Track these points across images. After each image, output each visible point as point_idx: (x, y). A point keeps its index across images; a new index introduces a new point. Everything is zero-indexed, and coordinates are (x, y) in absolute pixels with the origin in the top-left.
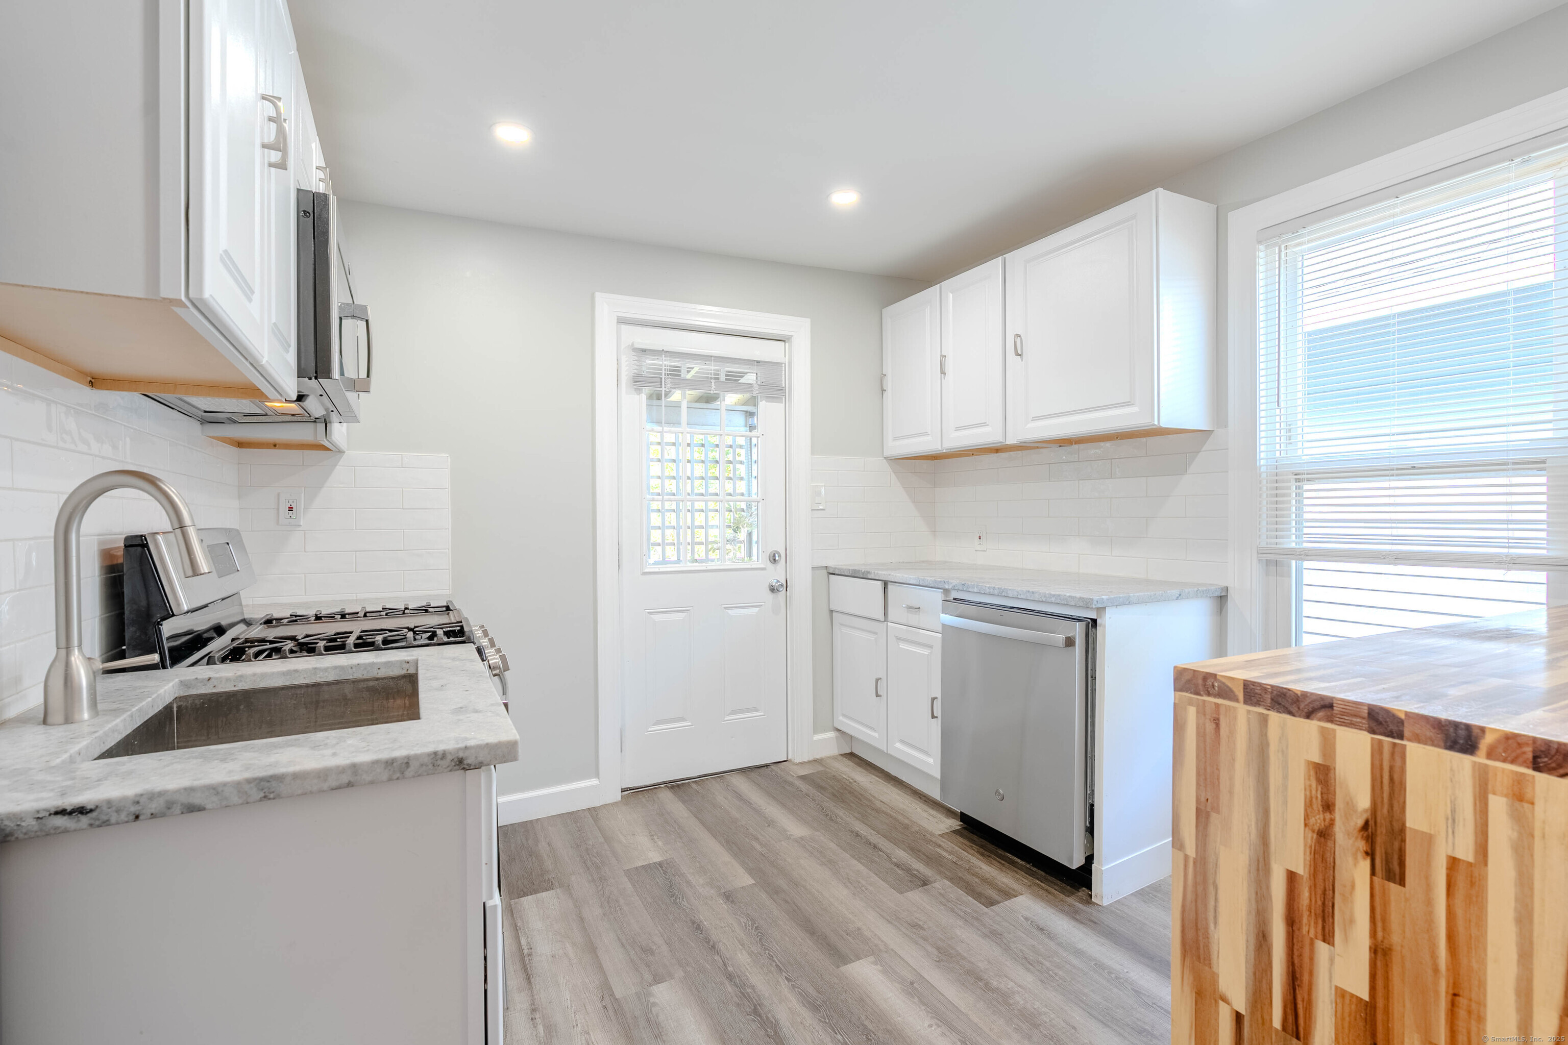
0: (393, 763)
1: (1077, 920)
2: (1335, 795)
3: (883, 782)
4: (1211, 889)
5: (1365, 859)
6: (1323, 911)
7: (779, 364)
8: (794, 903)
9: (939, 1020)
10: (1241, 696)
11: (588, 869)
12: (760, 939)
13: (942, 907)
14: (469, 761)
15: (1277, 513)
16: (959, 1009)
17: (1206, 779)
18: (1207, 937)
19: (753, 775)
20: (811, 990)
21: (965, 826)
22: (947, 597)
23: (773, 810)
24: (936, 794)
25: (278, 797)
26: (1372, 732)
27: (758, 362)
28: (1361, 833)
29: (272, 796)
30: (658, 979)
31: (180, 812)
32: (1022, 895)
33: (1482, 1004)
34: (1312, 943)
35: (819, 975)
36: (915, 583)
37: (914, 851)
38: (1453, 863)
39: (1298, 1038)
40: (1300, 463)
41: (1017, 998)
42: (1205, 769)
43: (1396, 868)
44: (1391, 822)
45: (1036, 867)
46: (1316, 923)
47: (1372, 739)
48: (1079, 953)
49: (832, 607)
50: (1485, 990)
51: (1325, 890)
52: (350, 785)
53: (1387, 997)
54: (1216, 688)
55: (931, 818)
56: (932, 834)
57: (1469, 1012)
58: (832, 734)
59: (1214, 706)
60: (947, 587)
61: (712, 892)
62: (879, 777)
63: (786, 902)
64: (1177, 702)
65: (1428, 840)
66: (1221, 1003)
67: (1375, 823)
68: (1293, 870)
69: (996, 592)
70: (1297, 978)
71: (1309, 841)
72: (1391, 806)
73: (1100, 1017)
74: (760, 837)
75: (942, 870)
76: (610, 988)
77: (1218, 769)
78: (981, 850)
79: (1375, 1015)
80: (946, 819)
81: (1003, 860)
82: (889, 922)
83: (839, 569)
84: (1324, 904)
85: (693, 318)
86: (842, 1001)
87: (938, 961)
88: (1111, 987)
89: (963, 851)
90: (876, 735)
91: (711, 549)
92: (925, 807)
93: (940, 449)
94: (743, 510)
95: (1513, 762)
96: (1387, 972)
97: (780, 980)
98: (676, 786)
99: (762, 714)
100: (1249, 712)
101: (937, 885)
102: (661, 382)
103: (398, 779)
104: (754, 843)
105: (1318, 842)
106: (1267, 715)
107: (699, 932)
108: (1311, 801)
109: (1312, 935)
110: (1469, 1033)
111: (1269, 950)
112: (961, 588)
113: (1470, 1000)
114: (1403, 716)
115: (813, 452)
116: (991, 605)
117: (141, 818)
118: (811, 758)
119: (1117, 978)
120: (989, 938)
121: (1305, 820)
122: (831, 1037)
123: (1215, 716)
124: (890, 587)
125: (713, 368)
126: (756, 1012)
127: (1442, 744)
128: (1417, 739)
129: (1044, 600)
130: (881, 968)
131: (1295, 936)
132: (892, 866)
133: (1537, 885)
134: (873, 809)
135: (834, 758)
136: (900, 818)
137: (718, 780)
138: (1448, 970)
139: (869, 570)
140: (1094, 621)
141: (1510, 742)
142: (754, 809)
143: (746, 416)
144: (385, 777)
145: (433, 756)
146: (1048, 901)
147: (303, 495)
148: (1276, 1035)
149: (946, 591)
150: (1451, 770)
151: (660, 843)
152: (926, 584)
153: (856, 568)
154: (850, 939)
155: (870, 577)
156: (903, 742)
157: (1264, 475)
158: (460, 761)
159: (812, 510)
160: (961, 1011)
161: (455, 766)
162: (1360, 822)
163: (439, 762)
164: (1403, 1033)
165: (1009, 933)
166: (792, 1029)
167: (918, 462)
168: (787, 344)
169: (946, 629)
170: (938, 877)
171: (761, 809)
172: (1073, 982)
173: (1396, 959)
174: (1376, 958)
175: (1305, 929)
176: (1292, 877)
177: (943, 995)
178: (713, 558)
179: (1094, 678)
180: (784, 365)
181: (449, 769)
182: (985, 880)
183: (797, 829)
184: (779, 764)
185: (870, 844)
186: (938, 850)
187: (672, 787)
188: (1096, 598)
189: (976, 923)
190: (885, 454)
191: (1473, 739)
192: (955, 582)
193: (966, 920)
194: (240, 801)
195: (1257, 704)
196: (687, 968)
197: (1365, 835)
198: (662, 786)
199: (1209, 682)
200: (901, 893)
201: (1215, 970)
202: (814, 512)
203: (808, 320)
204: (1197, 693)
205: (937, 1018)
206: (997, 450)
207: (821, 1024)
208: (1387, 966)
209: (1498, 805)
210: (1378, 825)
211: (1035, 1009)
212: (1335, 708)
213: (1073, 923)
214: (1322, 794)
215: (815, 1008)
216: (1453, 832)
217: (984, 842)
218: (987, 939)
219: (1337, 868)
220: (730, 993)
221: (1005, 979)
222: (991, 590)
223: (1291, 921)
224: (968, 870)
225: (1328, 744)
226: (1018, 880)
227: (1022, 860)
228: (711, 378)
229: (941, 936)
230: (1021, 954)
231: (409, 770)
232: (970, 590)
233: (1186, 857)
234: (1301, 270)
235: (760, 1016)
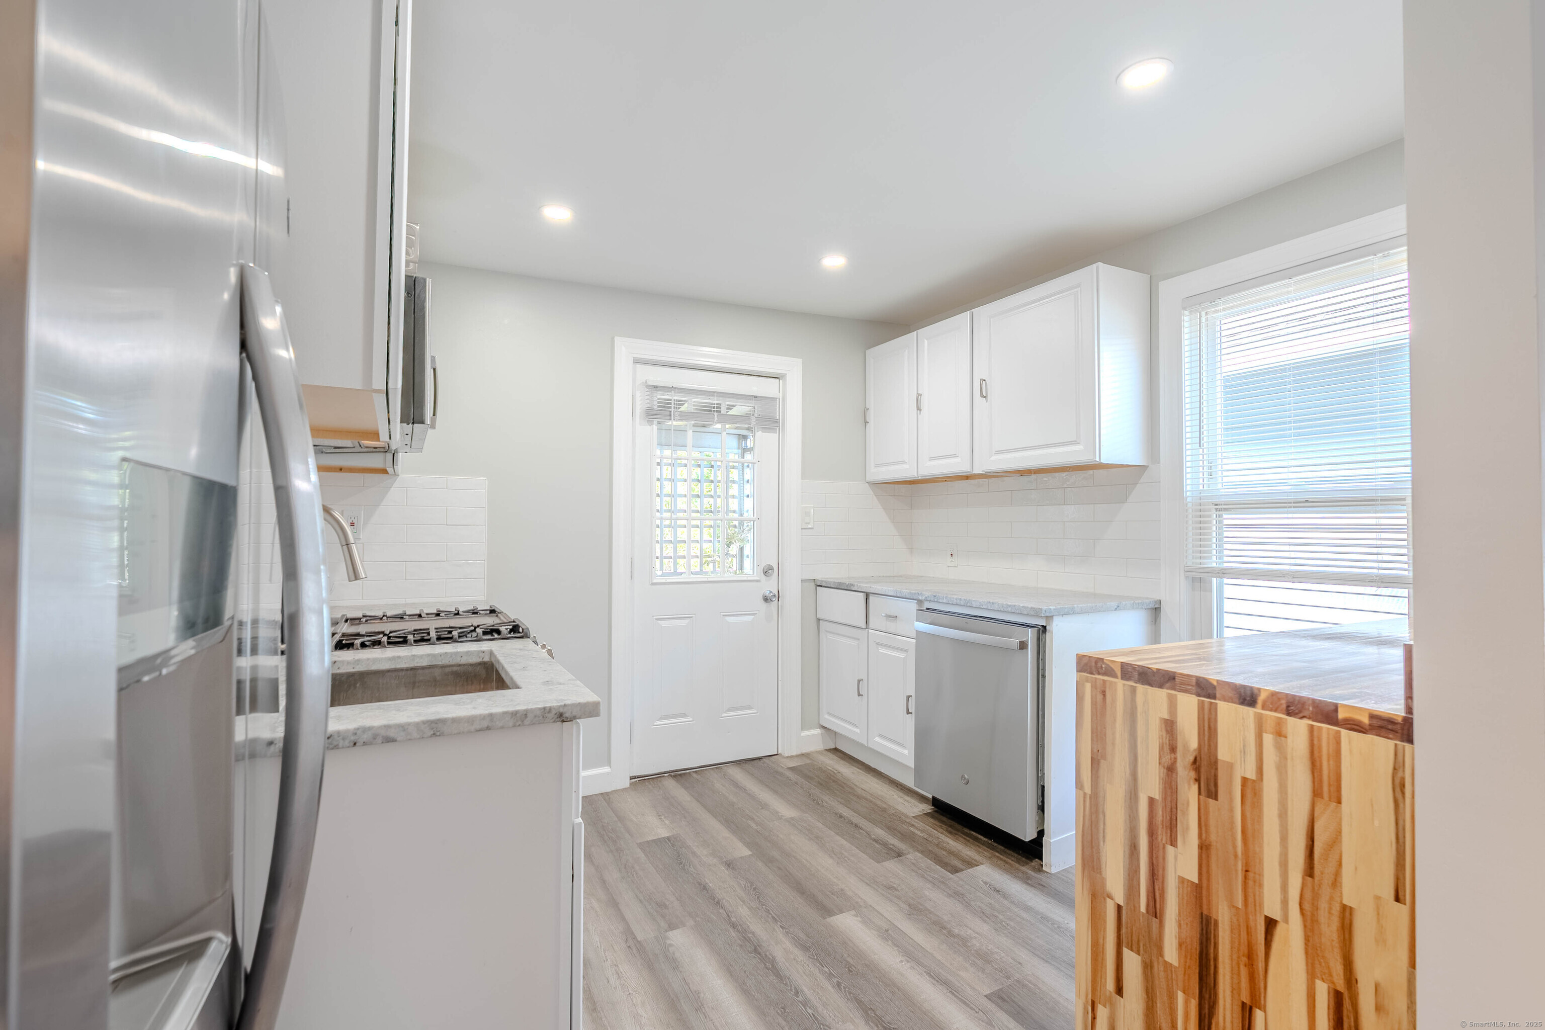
0: (516, 714)
1: (1028, 884)
2: (1176, 741)
3: (864, 773)
4: (1101, 816)
5: (1195, 784)
6: (1171, 824)
7: (773, 399)
8: (786, 869)
9: (908, 957)
10: (1119, 674)
11: (606, 842)
12: (758, 897)
13: (914, 874)
14: (567, 715)
15: (1201, 537)
16: (925, 950)
17: (1097, 736)
18: (1098, 852)
19: (748, 766)
20: (802, 936)
21: (936, 809)
22: (921, 607)
23: (765, 795)
24: (910, 782)
25: (442, 735)
26: (1199, 695)
27: (756, 397)
28: (1193, 766)
29: (438, 734)
30: (672, 927)
31: (381, 742)
32: (982, 864)
33: (1261, 875)
34: (1164, 848)
35: (809, 924)
36: (892, 594)
37: (890, 829)
38: (1245, 780)
39: (1156, 917)
40: (1217, 495)
41: (974, 942)
42: (1097, 729)
43: (1213, 789)
44: (1210, 757)
45: (997, 843)
46: (1166, 833)
47: (1199, 700)
48: (1027, 909)
49: (819, 616)
50: (1263, 865)
51: (1171, 809)
52: (488, 728)
53: (1209, 880)
54: (1104, 669)
55: (906, 804)
56: (907, 816)
57: (1255, 882)
58: (817, 731)
59: (1102, 682)
60: (920, 598)
61: (715, 860)
62: (860, 769)
63: (780, 869)
64: (1078, 680)
65: (1230, 766)
66: (1108, 900)
67: (1201, 758)
68: (1153, 797)
69: (962, 603)
70: (1155, 874)
71: (1162, 775)
72: (1209, 745)
73: (1042, 956)
74: (755, 818)
75: (915, 844)
76: (633, 933)
77: (1105, 728)
78: (950, 829)
79: (1201, 893)
80: (919, 804)
81: (969, 837)
82: (868, 885)
83: (825, 582)
84: (1171, 818)
85: (698, 359)
86: (828, 943)
87: (910, 915)
88: (1053, 934)
89: (933, 830)
90: (858, 730)
91: (706, 562)
92: (901, 794)
93: (916, 476)
94: (735, 526)
95: (1276, 711)
96: (1208, 861)
97: (776, 928)
98: (678, 775)
99: (755, 711)
100: (1124, 685)
101: (909, 856)
102: (671, 415)
103: (519, 725)
104: (750, 822)
105: (1168, 775)
106: (1136, 687)
107: (705, 892)
108: (1163, 746)
109: (1164, 842)
110: (1254, 896)
111: (1138, 856)
112: (932, 599)
113: (1255, 873)
114: (1215, 683)
115: (804, 476)
116: (959, 614)
117: (357, 744)
118: (799, 753)
119: (1058, 927)
120: (953, 897)
121: (1159, 760)
122: (819, 969)
123: (1102, 689)
124: (871, 598)
125: (715, 402)
126: (756, 951)
127: (1237, 701)
128: (1224, 699)
129: (1002, 610)
130: (860, 919)
131: (1154, 843)
132: (871, 841)
133: (1289, 791)
134: (855, 795)
135: (819, 752)
136: (879, 803)
137: (716, 770)
138: (1242, 854)
139: (852, 583)
140: (1045, 627)
141: (1274, 697)
142: (749, 795)
143: (739, 439)
144: (511, 724)
145: (543, 710)
146: (1005, 870)
147: (363, 511)
148: (1143, 917)
149: (920, 602)
150: (1243, 718)
151: (667, 822)
152: (903, 595)
153: (842, 581)
154: (835, 898)
155: (853, 589)
156: (881, 736)
157: (1190, 505)
158: (561, 715)
159: (802, 529)
160: (927, 951)
161: (557, 718)
162: (1192, 758)
163: (547, 715)
164: (1218, 902)
165: (970, 894)
166: (787, 964)
167: (896, 486)
168: (781, 381)
169: (919, 634)
170: (911, 850)
171: (755, 795)
172: (1021, 930)
173: (1213, 852)
174: (1202, 853)
175: (1160, 838)
176: (1151, 801)
177: (912, 939)
178: (706, 570)
179: (1044, 676)
180: (778, 399)
181: (553, 720)
182: (951, 853)
183: (787, 811)
184: (770, 758)
185: (852, 823)
186: (912, 829)
187: (675, 776)
188: (1044, 608)
189: (942, 886)
190: (867, 479)
191: (1254, 696)
192: (927, 594)
193: (933, 884)
194: (418, 737)
195: (1129, 679)
196: (697, 919)
197: (1195, 767)
198: (666, 775)
199: (1099, 665)
200: (879, 862)
201: (1104, 876)
202: (804, 531)
203: (800, 361)
204: (1092, 673)
205: (907, 956)
206: (967, 477)
207: (811, 960)
208: (1208, 857)
209: (1268, 739)
210: (1202, 759)
211: (988, 950)
212: (1176, 680)
213: (1025, 886)
214: (1169, 740)
215: (805, 948)
216: (1244, 760)
217: (953, 823)
218: (951, 898)
219: (1178, 792)
220: (734, 937)
221: (965, 928)
222: (958, 601)
223: (1152, 833)
224: (937, 845)
225: (1172, 705)
226: (979, 852)
227: (985, 837)
228: (714, 411)
229: (912, 896)
230: (980, 910)
231: (527, 719)
232: (940, 601)
233: (1085, 794)
234: (1219, 333)
235: (759, 954)
